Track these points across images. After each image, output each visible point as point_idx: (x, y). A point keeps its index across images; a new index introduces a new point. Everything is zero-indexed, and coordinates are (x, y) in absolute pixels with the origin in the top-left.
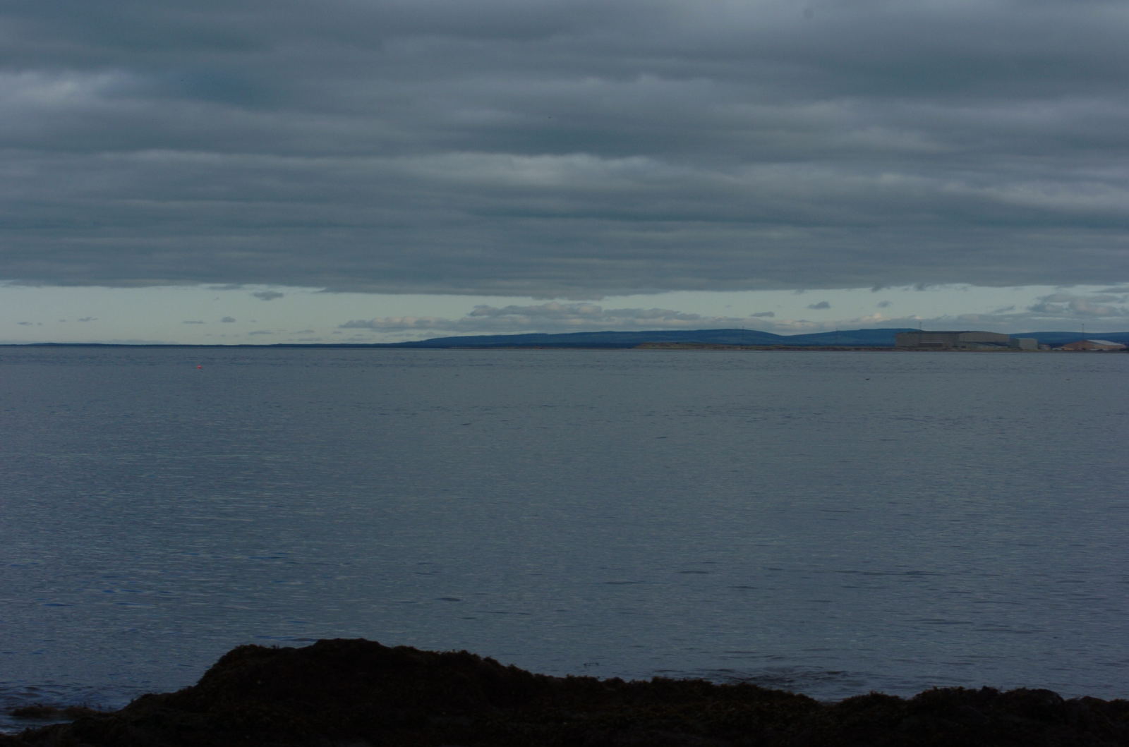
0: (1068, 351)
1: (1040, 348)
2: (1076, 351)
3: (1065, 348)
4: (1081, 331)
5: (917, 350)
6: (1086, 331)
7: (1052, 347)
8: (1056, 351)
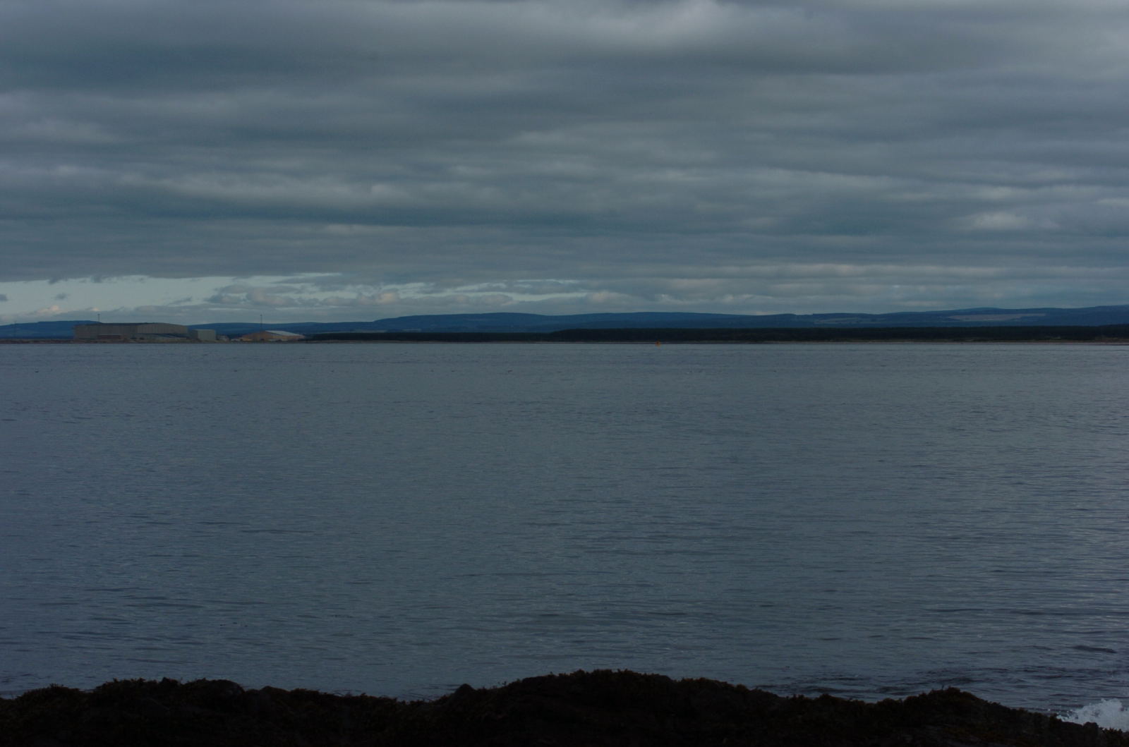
0: (248, 342)
1: (218, 339)
2: (255, 341)
3: (244, 339)
4: (259, 322)
5: (96, 342)
6: (264, 322)
7: (230, 339)
8: (235, 342)
